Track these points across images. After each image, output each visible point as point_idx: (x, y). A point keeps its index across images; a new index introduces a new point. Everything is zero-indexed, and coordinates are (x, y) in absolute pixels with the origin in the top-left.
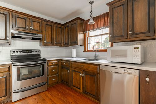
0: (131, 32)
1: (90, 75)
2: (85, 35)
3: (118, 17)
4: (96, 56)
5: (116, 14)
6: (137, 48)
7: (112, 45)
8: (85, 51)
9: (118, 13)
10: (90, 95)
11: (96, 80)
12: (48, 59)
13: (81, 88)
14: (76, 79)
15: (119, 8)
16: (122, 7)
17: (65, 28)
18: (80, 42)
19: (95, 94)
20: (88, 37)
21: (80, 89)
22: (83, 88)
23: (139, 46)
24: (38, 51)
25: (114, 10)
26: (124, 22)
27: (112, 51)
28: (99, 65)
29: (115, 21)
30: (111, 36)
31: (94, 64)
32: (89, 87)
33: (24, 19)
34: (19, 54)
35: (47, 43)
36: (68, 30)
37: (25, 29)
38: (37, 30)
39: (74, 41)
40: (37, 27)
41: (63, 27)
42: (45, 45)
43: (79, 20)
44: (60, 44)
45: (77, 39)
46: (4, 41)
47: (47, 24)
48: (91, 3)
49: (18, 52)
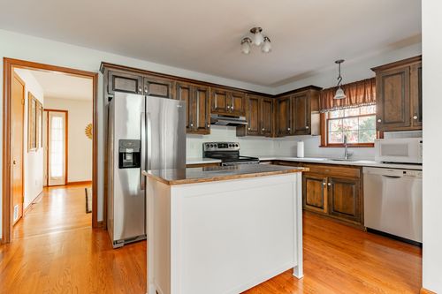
0: (415, 118)
1: (344, 183)
2: (322, 117)
3: (392, 91)
4: (349, 156)
5: (390, 87)
7: (382, 137)
8: (322, 146)
9: (392, 84)
10: (343, 217)
11: (354, 191)
12: (260, 159)
13: (325, 206)
14: (314, 192)
15: (395, 77)
16: (400, 76)
17: (280, 102)
18: (314, 129)
19: (353, 212)
20: (328, 120)
21: (322, 208)
22: (329, 205)
24: (237, 145)
25: (386, 79)
26: (403, 101)
27: (383, 146)
28: (361, 167)
29: (387, 97)
30: (379, 121)
31: (350, 166)
32: (341, 204)
33: (224, 94)
34: (213, 149)
35: (251, 131)
36: (286, 106)
37: (225, 110)
38: (238, 111)
39: (301, 128)
40: (239, 106)
41: (274, 99)
42: (248, 135)
43: (312, 91)
44: (270, 132)
45: (309, 124)
46: (204, 130)
47: (251, 99)
48: (339, 62)
49: (212, 146)
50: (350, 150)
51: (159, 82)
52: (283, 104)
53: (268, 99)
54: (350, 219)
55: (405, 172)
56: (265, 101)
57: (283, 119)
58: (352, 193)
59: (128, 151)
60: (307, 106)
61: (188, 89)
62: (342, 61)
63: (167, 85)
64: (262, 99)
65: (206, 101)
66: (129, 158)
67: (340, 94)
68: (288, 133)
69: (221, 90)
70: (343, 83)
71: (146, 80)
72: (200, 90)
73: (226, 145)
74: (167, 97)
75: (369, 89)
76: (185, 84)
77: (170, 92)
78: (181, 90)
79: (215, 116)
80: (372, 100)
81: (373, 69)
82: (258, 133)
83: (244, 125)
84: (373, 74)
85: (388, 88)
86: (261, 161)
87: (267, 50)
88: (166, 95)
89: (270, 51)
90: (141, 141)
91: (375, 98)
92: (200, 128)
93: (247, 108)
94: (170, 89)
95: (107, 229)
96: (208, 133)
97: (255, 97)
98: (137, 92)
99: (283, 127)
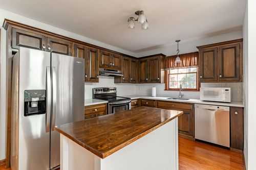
0: (220, 76)
3: (208, 60)
4: (182, 96)
5: (207, 57)
6: (227, 90)
8: (166, 90)
10: (182, 133)
12: (132, 99)
15: (209, 53)
16: (212, 53)
18: (162, 80)
19: (188, 130)
20: (169, 75)
23: (229, 89)
24: (115, 90)
25: (205, 54)
26: (214, 66)
28: (193, 104)
29: (205, 64)
30: (201, 77)
32: (181, 126)
33: (108, 55)
34: (100, 92)
35: (124, 80)
36: (145, 65)
37: (109, 66)
38: (117, 67)
39: (155, 78)
40: (117, 64)
41: (137, 60)
42: (123, 83)
43: (161, 57)
44: (135, 81)
45: (159, 77)
46: (94, 79)
47: (124, 59)
48: (178, 41)
49: (99, 90)
50: (182, 93)
51: (60, 42)
52: (143, 63)
53: (134, 60)
54: (186, 134)
55: (218, 107)
56: (133, 61)
57: (143, 73)
58: (188, 119)
59: (34, 100)
60: (159, 66)
61: (83, 49)
62: (180, 41)
63: (67, 45)
64: (130, 60)
65: (96, 59)
66: (34, 105)
67: (178, 60)
68: (146, 82)
69: (106, 52)
70: (180, 53)
71: (49, 40)
72: (92, 51)
73: (108, 89)
74: (67, 54)
75: (193, 58)
76: (81, 46)
77: (69, 51)
78: (78, 50)
79: (102, 70)
80: (194, 64)
81: (198, 47)
82: (128, 81)
83: (121, 76)
84: (198, 50)
85: (206, 59)
86: (132, 100)
87: (146, 28)
88: (66, 53)
89: (147, 28)
90: (46, 91)
91: (196, 64)
92: (92, 78)
93: (122, 65)
94: (69, 49)
95: (10, 166)
96: (98, 81)
97: (127, 58)
98: (41, 48)
99: (143, 78)
